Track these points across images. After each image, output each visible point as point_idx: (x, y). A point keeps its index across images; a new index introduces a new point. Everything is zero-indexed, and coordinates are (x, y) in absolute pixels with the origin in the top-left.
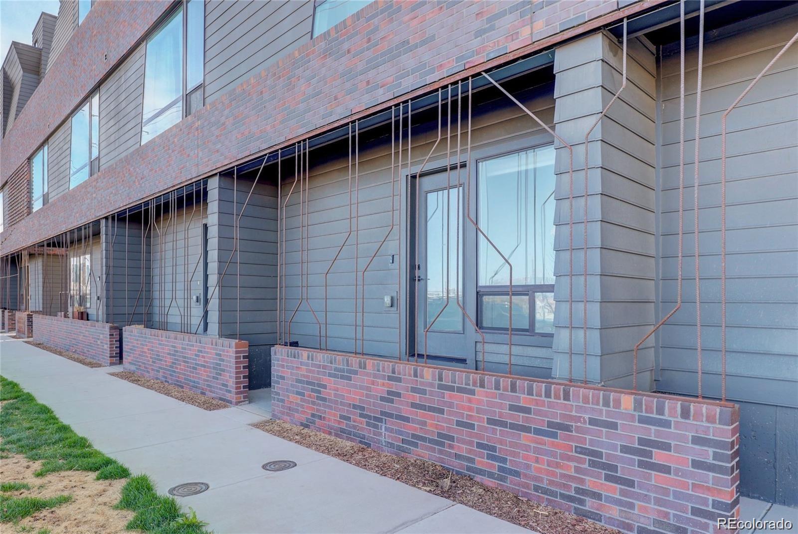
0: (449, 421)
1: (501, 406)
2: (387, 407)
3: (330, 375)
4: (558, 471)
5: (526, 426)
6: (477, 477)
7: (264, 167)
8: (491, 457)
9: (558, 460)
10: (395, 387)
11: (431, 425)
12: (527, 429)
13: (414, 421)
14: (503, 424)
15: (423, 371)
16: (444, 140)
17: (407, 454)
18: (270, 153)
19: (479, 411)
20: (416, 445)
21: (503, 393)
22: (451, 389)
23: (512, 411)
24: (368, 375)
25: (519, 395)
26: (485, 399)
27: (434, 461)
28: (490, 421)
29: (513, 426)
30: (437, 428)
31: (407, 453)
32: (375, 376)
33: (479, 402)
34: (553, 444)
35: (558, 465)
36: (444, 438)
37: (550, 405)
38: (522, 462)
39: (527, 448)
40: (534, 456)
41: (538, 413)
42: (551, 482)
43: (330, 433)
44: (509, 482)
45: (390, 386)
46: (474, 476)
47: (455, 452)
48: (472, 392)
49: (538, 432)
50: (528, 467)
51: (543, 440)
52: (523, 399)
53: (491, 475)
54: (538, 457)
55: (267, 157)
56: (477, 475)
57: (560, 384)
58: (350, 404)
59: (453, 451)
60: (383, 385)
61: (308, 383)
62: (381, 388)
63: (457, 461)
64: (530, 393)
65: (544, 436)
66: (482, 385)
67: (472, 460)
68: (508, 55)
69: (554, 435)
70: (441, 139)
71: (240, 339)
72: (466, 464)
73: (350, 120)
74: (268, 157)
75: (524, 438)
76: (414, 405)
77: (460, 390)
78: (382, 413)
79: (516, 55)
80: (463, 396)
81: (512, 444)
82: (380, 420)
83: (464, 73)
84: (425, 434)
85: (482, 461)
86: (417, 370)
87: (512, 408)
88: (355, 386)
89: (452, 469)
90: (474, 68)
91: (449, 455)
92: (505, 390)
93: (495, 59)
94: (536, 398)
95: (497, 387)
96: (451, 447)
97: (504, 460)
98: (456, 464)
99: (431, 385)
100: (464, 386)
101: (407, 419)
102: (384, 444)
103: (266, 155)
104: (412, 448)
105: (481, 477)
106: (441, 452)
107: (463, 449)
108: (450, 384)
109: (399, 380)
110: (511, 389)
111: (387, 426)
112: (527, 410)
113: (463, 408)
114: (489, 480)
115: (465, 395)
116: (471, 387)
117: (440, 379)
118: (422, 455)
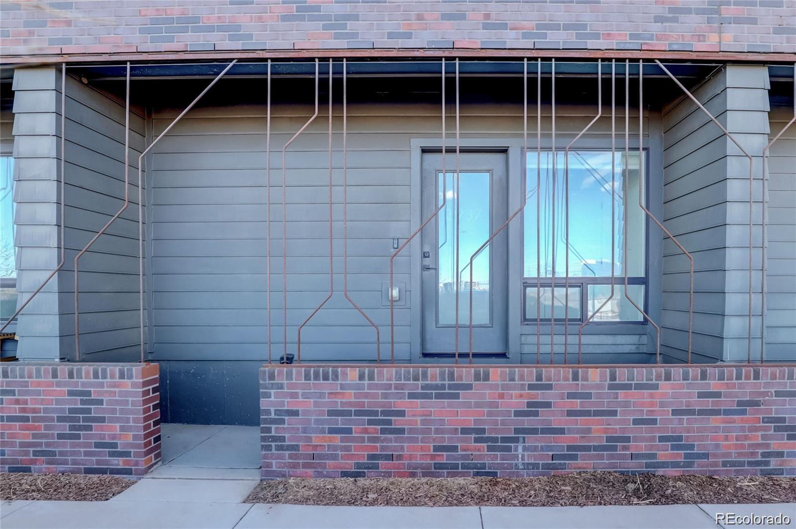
0: (625, 421)
1: (689, 395)
2: (527, 422)
3: (412, 396)
4: (746, 443)
5: (715, 409)
6: (659, 471)
7: (220, 80)
8: (674, 448)
9: (747, 433)
10: (540, 396)
11: (598, 431)
12: (716, 412)
13: (570, 431)
14: (690, 412)
15: (587, 372)
16: (606, 119)
17: (559, 471)
18: (240, 60)
19: (662, 405)
20: (575, 457)
21: (692, 382)
22: (628, 387)
23: (701, 398)
24: (491, 387)
25: (709, 382)
26: (670, 391)
27: (602, 468)
28: (675, 412)
29: (701, 412)
30: (606, 433)
31: (559, 469)
32: (504, 387)
33: (664, 395)
34: (742, 420)
35: (746, 438)
36: (615, 441)
37: (741, 386)
38: (711, 444)
39: (716, 429)
40: (723, 435)
41: (727, 395)
42: (739, 454)
43: (413, 475)
44: (696, 466)
45: (533, 397)
46: (655, 471)
47: (630, 453)
48: (656, 387)
49: (727, 412)
50: (717, 446)
51: (732, 418)
52: (713, 385)
53: (675, 465)
54: (727, 435)
55: (231, 64)
56: (658, 470)
57: (731, 366)
58: (456, 429)
59: (628, 453)
60: (521, 396)
61: (358, 413)
62: (517, 400)
63: (633, 461)
64: (721, 378)
65: (733, 415)
66: (668, 378)
67: (654, 456)
68: (691, 53)
69: (744, 412)
70: (600, 117)
71: (147, 361)
72: (645, 461)
73: (447, 54)
74: (234, 65)
75: (714, 421)
76: (570, 413)
77: (639, 387)
78: (517, 431)
79: (699, 56)
80: (644, 392)
81: (699, 430)
82: (516, 440)
83: (638, 53)
84: (589, 443)
85: (665, 454)
86: (578, 372)
87: (701, 395)
88: (469, 405)
89: (626, 471)
90: (651, 53)
91: (623, 457)
92: (695, 379)
93: (676, 52)
94: (727, 382)
95: (686, 378)
96: (625, 448)
97: (692, 447)
98: (632, 465)
99: (598, 387)
100: (645, 382)
101: (561, 431)
102: (521, 467)
103: (231, 60)
104: (567, 462)
105: (663, 469)
106: (611, 457)
107: (642, 447)
108: (626, 382)
109: (549, 387)
110: (701, 378)
111: (527, 445)
112: (717, 395)
113: (643, 404)
114: (674, 470)
115: (645, 391)
116: (654, 382)
117: (613, 378)
118: (585, 466)
